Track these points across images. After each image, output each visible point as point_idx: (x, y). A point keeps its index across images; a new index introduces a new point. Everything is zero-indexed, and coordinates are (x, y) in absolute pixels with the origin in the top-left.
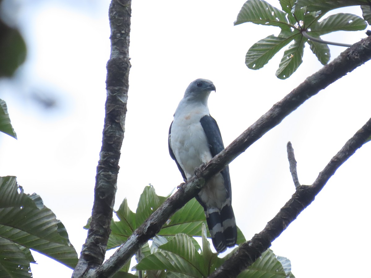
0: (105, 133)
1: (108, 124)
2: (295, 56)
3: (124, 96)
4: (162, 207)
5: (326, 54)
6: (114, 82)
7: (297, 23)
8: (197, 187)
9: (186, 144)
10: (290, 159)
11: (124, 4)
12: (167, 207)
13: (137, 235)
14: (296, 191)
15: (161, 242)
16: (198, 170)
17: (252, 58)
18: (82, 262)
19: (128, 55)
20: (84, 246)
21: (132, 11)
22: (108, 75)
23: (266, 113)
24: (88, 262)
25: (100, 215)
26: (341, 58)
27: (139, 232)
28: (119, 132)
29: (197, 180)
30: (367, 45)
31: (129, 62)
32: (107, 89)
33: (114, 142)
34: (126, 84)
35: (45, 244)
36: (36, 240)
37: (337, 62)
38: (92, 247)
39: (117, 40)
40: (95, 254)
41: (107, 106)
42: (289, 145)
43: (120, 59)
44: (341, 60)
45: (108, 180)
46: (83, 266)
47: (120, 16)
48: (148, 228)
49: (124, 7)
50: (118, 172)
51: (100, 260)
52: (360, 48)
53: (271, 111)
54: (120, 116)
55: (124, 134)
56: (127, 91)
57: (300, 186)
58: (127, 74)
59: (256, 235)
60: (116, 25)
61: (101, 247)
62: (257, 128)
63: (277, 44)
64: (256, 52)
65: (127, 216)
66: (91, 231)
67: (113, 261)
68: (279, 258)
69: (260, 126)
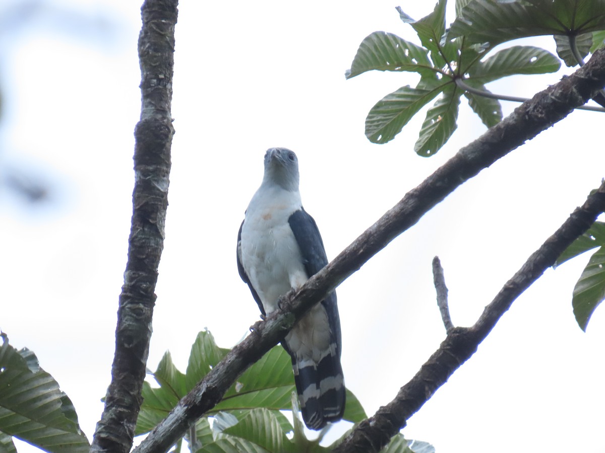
0: (132, 241)
1: (137, 227)
2: (445, 119)
3: (163, 180)
4: (226, 360)
5: (495, 113)
6: (148, 158)
7: (447, 65)
8: (283, 327)
9: (268, 259)
10: (437, 284)
11: (162, 31)
12: (233, 361)
13: (184, 406)
14: (448, 337)
15: (229, 423)
16: (284, 299)
17: (375, 126)
18: (95, 450)
19: (169, 115)
20: (99, 424)
21: (175, 43)
22: (138, 147)
23: (394, 207)
24: (106, 450)
25: (125, 374)
26: (515, 116)
27: (188, 401)
28: (155, 239)
29: (281, 317)
30: (558, 95)
31: (172, 126)
32: (136, 169)
33: (148, 256)
34: (166, 161)
35: (39, 430)
36: (25, 424)
37: (509, 123)
38: (112, 426)
39: (152, 90)
40: (117, 437)
41: (136, 196)
42: (436, 262)
43: (156, 120)
44: (515, 120)
45: (137, 317)
47: (156, 50)
48: (203, 395)
49: (163, 36)
50: (154, 305)
51: (125, 447)
52: (547, 100)
53: (402, 204)
54: (157, 213)
55: (163, 243)
56: (168, 173)
57: (453, 329)
58: (167, 144)
59: (382, 409)
60: (151, 65)
61: (127, 427)
62: (379, 231)
63: (416, 100)
64: (381, 114)
65: (172, 380)
66: (111, 401)
67: (146, 448)
68: (417, 444)
69: (383, 228)
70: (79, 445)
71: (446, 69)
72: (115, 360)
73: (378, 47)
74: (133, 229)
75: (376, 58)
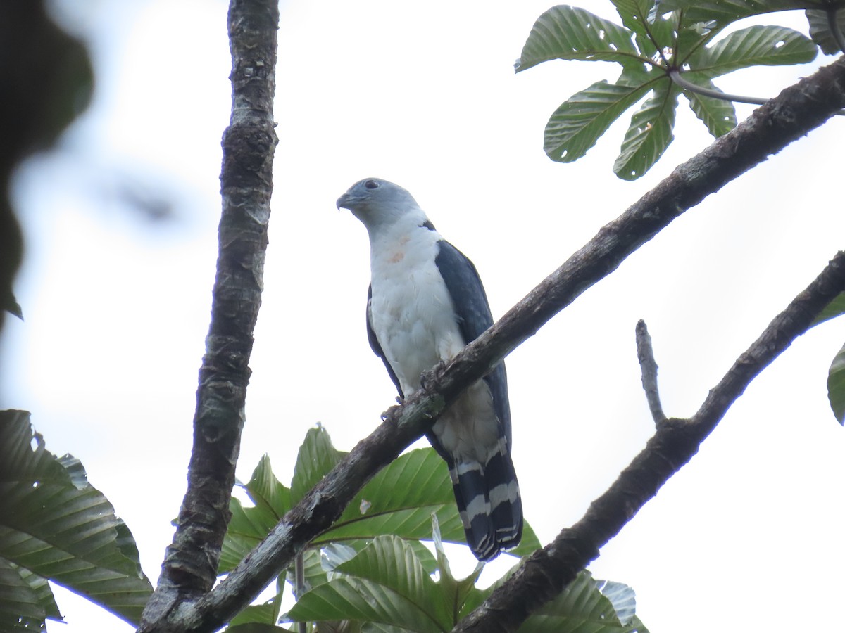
0: (218, 293)
1: (225, 274)
2: (656, 127)
3: (262, 209)
4: (345, 462)
5: (727, 119)
6: (240, 177)
7: (658, 53)
8: (427, 415)
9: (406, 315)
10: (642, 358)
12: (358, 462)
13: (289, 525)
14: (657, 433)
15: (343, 558)
16: (429, 375)
17: (557, 137)
18: (164, 585)
19: (271, 117)
20: (170, 549)
22: (226, 162)
23: (584, 247)
24: (178, 586)
25: (206, 479)
26: (754, 121)
27: (294, 517)
28: (249, 291)
29: (426, 400)
30: (814, 92)
31: (274, 132)
32: (223, 192)
33: (239, 314)
34: (266, 182)
35: (83, 572)
36: (66, 562)
37: (745, 130)
38: (188, 552)
39: (247, 82)
40: (195, 567)
41: (223, 230)
42: (641, 327)
43: (252, 124)
44: (754, 126)
45: (223, 400)
46: (167, 595)
47: (252, 27)
48: (315, 509)
49: (262, 7)
50: (248, 383)
51: (206, 581)
52: (799, 99)
53: (596, 243)
54: (252, 254)
55: (260, 296)
56: (268, 198)
57: (665, 420)
58: (268, 158)
59: (565, 532)
60: (245, 48)
61: (209, 553)
62: (563, 280)
63: (616, 101)
64: (566, 121)
65: (271, 496)
66: (187, 518)
67: (235, 584)
68: (610, 586)
69: (569, 276)
70: (140, 594)
71: (657, 58)
72: (193, 461)
73: (560, 27)
74: (220, 276)
75: (558, 43)
